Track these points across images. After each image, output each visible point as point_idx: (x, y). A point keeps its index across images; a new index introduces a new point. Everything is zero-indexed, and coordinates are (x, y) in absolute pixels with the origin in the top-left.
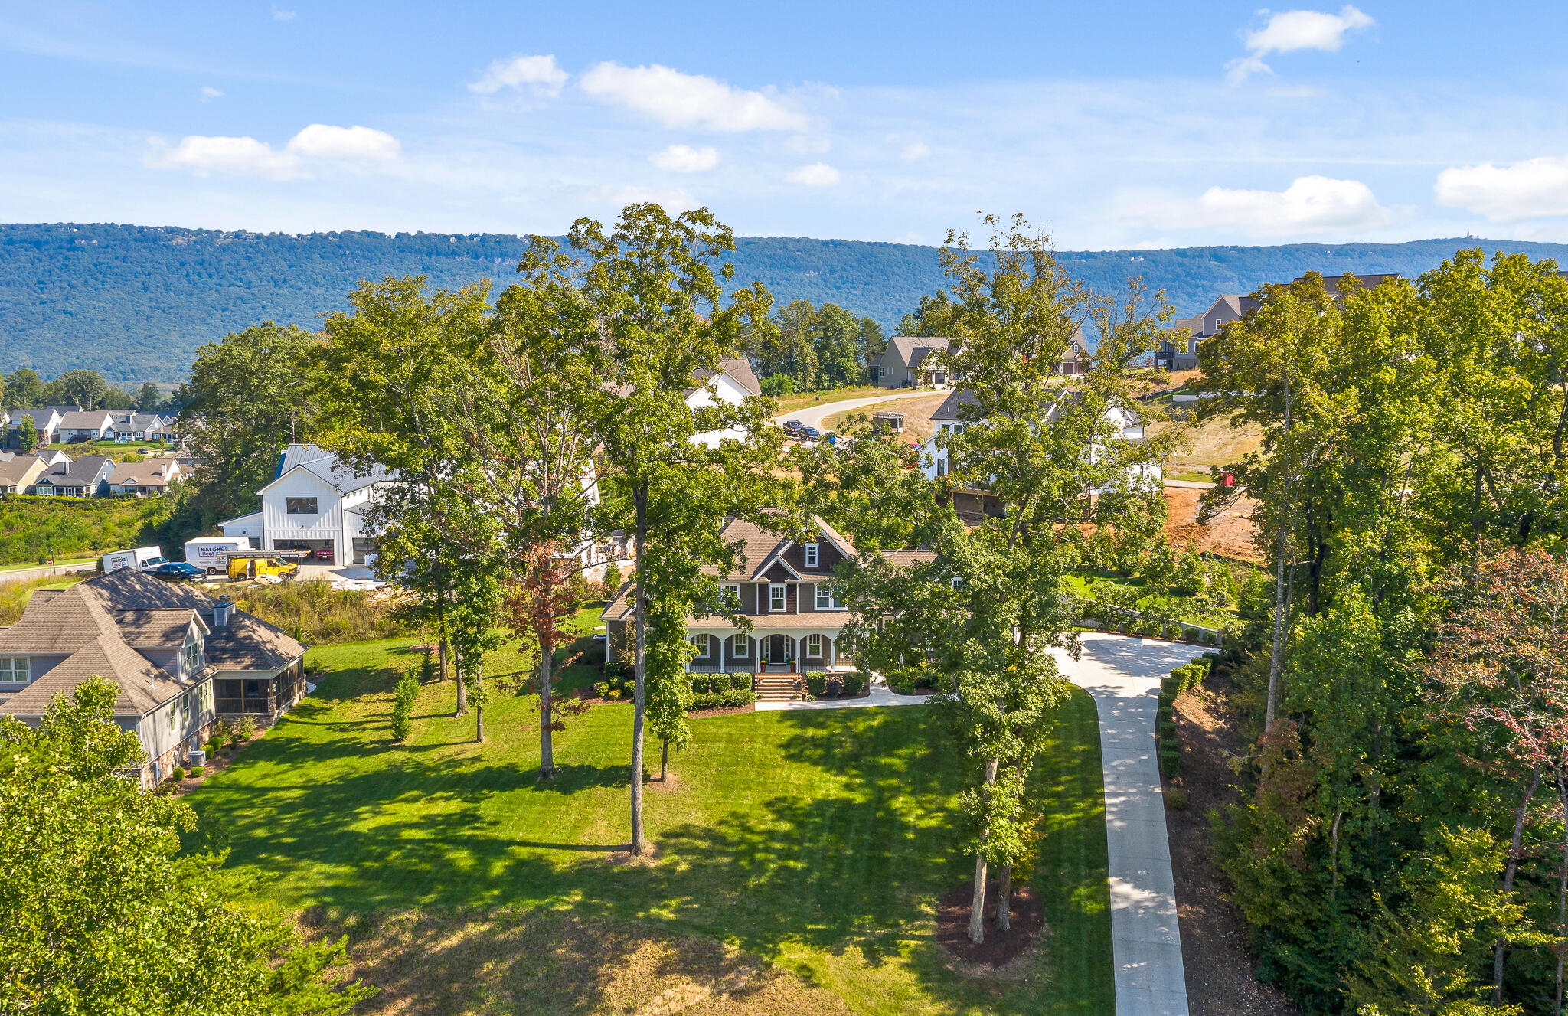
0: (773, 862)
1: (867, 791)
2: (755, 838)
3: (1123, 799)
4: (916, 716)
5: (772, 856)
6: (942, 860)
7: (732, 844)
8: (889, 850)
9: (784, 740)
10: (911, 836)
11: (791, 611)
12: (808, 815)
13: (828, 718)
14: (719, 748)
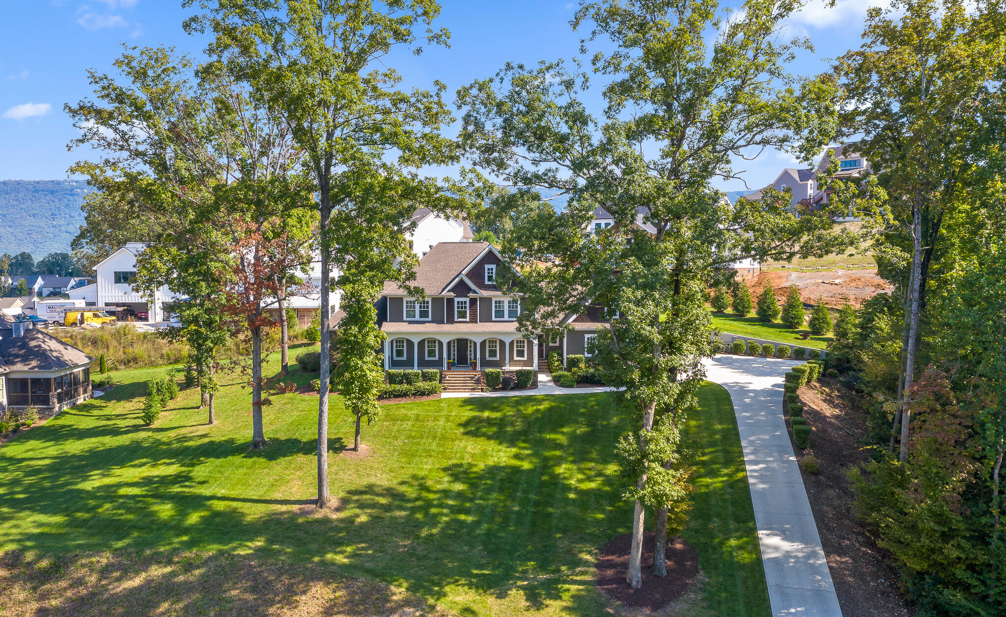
0: (446, 515)
1: (534, 460)
2: (431, 496)
3: (762, 466)
4: (577, 401)
5: (445, 511)
6: (601, 516)
7: (409, 501)
8: (552, 506)
9: (464, 419)
10: (572, 496)
11: (473, 320)
12: (480, 477)
13: (503, 403)
14: (407, 425)
